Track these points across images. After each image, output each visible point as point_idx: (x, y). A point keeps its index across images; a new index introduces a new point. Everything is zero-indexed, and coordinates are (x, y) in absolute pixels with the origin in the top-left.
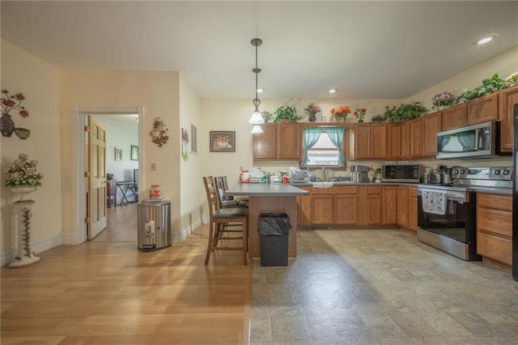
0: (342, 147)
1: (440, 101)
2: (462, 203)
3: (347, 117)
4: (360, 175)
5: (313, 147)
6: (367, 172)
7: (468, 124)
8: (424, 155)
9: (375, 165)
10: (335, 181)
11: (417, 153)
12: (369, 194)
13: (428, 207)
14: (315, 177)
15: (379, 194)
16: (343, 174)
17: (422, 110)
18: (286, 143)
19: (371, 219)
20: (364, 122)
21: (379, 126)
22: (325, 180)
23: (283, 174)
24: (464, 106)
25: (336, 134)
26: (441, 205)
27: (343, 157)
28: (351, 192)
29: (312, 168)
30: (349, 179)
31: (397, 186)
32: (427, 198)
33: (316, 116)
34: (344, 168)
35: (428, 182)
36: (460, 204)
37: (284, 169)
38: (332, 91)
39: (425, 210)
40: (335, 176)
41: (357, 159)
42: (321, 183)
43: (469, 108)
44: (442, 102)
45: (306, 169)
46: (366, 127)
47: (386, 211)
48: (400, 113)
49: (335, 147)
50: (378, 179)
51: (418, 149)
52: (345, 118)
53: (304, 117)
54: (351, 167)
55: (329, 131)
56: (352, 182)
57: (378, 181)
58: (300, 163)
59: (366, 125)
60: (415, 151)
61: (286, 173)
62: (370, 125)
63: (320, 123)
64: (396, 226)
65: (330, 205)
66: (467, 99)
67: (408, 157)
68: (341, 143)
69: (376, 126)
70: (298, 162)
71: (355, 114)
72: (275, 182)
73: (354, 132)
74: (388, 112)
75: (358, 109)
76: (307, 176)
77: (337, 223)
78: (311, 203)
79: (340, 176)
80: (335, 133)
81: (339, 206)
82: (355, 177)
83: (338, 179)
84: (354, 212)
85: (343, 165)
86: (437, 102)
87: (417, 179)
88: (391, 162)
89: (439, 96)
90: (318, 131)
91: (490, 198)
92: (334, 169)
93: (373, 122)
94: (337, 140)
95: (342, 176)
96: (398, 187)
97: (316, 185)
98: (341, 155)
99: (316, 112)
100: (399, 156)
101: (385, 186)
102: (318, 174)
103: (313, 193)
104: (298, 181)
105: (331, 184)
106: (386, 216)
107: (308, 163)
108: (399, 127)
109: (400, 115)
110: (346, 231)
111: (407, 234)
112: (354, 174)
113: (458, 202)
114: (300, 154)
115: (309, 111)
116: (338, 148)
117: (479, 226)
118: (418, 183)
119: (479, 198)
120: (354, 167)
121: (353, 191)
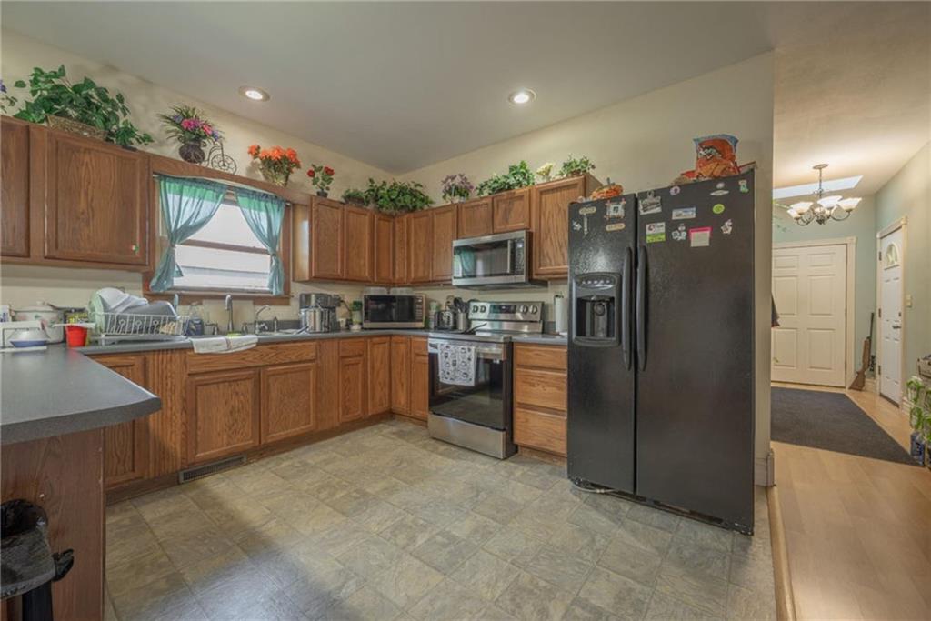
0: (279, 248)
1: (453, 188)
2: (498, 362)
3: (292, 177)
4: (322, 313)
5: (193, 237)
6: (335, 308)
7: (495, 231)
8: (431, 279)
9: (350, 295)
10: (262, 329)
11: (420, 274)
12: (343, 357)
13: (448, 373)
14: (201, 323)
15: (360, 355)
16: (281, 313)
17: (425, 200)
18: (83, 205)
19: (346, 410)
20: (329, 197)
21: (357, 213)
22: (233, 331)
23: (65, 314)
24: (489, 201)
25: (263, 214)
26: (469, 369)
27: (282, 272)
28: (305, 357)
29: (190, 297)
30: (297, 324)
31: (391, 336)
32: (447, 357)
33: (206, 150)
34: (283, 299)
35: (435, 327)
36: (496, 364)
37: (70, 297)
38: (254, 95)
39: (443, 380)
40: (260, 319)
41: (315, 278)
42: (222, 338)
43: (495, 204)
44: (457, 188)
45: (170, 297)
46: (335, 210)
47: (373, 389)
48: (393, 197)
49: (261, 246)
50: (356, 323)
51: (421, 269)
52: (287, 178)
53: (161, 144)
54: (301, 295)
55: (243, 200)
56: (304, 333)
57: (356, 328)
58: (147, 279)
59: (333, 205)
60: (416, 271)
61: (81, 311)
62: (341, 205)
63: (219, 172)
64: (389, 415)
65: (249, 396)
66: (493, 189)
67: (405, 280)
68: (277, 238)
69: (353, 212)
70: (139, 276)
71: (311, 174)
72: (16, 344)
73: (308, 217)
74: (373, 190)
75: (318, 166)
76: (174, 320)
77: (270, 441)
78: (185, 400)
79: (276, 319)
80: (260, 210)
81: (274, 395)
82: (312, 319)
83: (270, 326)
84: (311, 403)
85: (280, 291)
86: (450, 189)
87: (421, 321)
88: (378, 288)
89: (453, 178)
90: (210, 193)
91: (532, 351)
92: (259, 299)
93: (347, 202)
94: (266, 229)
95: (279, 318)
96: (393, 338)
97: (203, 345)
98: (277, 267)
99: (205, 137)
100: (391, 277)
101: (371, 337)
102: (209, 312)
103: (193, 370)
104: (131, 337)
105: (251, 339)
106: (373, 399)
107: (177, 282)
108: (391, 223)
109: (392, 200)
110: (291, 454)
111: (409, 427)
112: (310, 313)
113: (491, 361)
114: (143, 250)
115: (179, 125)
116: (269, 249)
117: (518, 398)
118: (421, 329)
119: (519, 351)
120: (308, 297)
121: (308, 355)
